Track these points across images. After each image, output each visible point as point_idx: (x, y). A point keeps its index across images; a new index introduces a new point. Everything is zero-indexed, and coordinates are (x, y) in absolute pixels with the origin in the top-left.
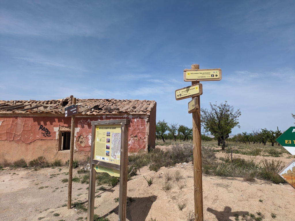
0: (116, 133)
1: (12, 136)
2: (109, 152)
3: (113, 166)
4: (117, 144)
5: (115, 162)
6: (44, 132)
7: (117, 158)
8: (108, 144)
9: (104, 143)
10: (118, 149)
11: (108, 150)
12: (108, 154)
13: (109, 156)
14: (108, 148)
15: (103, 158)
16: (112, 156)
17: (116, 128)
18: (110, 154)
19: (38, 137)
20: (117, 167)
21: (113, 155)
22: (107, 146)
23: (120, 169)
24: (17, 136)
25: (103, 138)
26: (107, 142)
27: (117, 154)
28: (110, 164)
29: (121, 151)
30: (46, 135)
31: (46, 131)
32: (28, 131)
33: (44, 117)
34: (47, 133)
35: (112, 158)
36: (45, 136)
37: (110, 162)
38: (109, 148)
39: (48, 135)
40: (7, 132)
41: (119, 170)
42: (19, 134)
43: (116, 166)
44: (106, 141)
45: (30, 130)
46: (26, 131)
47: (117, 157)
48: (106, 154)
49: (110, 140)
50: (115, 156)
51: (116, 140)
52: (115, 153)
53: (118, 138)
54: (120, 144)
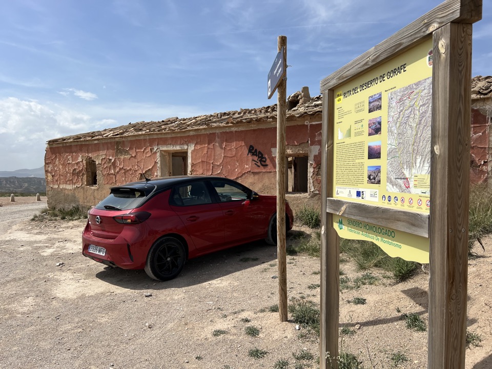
0: (407, 88)
1: (210, 167)
2: (378, 170)
3: (399, 220)
4: (409, 132)
5: (406, 203)
6: (256, 158)
7: (412, 189)
8: (374, 141)
9: (358, 139)
10: (416, 152)
11: (375, 162)
12: (374, 178)
13: (379, 182)
14: (374, 154)
15: (358, 194)
16: (391, 182)
17: (404, 66)
18: (383, 176)
19: (247, 168)
20: (413, 225)
21: (393, 178)
22: (370, 149)
23: (431, 232)
24: (216, 167)
25: (356, 122)
26: (370, 134)
27: (414, 171)
28: (385, 211)
29: (432, 151)
30: (259, 164)
31: (259, 157)
32: (232, 157)
33: (254, 130)
34: (261, 160)
35: (393, 191)
36: (259, 166)
37: (385, 205)
38: (379, 154)
39: (263, 163)
40: (202, 161)
41: (427, 236)
42: (219, 164)
43: (412, 219)
44: (366, 130)
45: (234, 156)
46: (229, 159)
47: (411, 185)
48: (369, 177)
49: (380, 123)
50: (404, 179)
51: (407, 117)
52: (405, 167)
53: (414, 106)
54: (425, 126)
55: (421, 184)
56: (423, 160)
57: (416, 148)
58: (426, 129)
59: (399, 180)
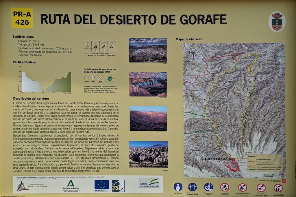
0: (228, 46)
4: (236, 101)
16: (195, 164)
18: (173, 156)
21: (199, 158)
27: (247, 150)
38: (164, 124)
47: (243, 167)
49: (162, 81)
50: (226, 159)
51: (230, 82)
52: (228, 144)
53: (246, 71)
54: (267, 98)
55: (264, 166)
56: (266, 137)
57: (251, 122)
58: (269, 102)
59: (215, 161)
